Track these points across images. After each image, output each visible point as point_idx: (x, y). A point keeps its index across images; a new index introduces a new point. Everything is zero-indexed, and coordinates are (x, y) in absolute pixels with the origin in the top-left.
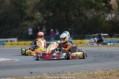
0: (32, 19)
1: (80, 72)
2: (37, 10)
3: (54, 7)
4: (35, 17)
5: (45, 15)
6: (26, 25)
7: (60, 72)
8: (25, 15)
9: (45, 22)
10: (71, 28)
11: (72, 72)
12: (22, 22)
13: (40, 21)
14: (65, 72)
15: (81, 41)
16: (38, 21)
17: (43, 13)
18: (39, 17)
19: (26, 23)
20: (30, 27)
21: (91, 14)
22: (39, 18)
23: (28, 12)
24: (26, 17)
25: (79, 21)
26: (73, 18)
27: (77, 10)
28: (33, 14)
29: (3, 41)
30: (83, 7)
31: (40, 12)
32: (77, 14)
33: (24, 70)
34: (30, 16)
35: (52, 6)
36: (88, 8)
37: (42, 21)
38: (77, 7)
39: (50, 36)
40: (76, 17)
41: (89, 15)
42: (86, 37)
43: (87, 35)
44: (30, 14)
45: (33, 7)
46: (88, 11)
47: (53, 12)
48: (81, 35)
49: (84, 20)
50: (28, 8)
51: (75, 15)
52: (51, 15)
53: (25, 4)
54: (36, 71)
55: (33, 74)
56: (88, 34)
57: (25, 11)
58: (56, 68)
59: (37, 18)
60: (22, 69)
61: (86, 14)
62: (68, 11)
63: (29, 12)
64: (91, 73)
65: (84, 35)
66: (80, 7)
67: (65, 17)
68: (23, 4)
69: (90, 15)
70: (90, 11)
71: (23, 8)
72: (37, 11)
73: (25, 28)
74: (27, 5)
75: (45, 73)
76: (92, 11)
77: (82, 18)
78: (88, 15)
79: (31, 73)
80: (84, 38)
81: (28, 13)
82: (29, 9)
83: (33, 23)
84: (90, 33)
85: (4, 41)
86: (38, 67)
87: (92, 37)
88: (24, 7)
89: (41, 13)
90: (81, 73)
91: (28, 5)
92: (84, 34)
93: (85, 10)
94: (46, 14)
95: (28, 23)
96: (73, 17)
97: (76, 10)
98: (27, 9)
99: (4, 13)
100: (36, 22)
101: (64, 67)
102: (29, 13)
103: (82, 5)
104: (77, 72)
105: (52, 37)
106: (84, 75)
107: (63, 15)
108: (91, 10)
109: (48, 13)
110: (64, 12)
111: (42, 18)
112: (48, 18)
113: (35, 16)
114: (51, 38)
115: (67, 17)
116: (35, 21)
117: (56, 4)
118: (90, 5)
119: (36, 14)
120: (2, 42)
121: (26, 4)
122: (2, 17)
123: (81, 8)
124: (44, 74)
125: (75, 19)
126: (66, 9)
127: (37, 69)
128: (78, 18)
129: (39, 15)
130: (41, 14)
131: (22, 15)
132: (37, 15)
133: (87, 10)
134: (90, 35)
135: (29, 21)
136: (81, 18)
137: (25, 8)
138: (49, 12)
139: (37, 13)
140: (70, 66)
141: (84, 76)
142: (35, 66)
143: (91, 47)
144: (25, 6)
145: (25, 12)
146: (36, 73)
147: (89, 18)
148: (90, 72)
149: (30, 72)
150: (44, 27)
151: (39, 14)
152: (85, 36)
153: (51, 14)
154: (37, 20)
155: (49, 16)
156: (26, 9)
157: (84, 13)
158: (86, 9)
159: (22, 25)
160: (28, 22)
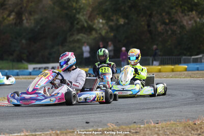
0: (89, 29)
1: (170, 120)
2: (99, 14)
3: (127, 9)
4: (94, 26)
5: (111, 23)
6: (78, 40)
7: (136, 121)
8: (77, 24)
9: (112, 34)
10: (157, 45)
11: (158, 121)
12: (72, 35)
13: (103, 33)
14: (145, 121)
15: (173, 67)
16: (100, 34)
17: (108, 19)
18: (101, 26)
19: (78, 37)
20: (85, 44)
21: (190, 20)
22: (100, 28)
23: (82, 17)
24: (79, 27)
25: (170, 32)
26: (160, 28)
27: (166, 15)
28: (91, 21)
29: (40, 68)
30: (177, 8)
31: (103, 18)
32: (167, 21)
33: (75, 118)
34: (86, 25)
35: (123, 8)
36: (185, 9)
37: (107, 33)
38: (167, 9)
39: (121, 59)
40: (164, 26)
41: (187, 23)
42: (182, 61)
43: (184, 57)
44: (86, 22)
45: (90, 9)
46: (185, 15)
47: (126, 17)
48: (173, 57)
49: (179, 32)
50: (82, 10)
51: (164, 23)
52: (122, 23)
53: (76, 3)
54: (96, 120)
55: (91, 124)
56: (185, 55)
57: (77, 16)
58: (129, 114)
59: (98, 28)
60: (72, 116)
61: (181, 22)
62: (151, 16)
63: (85, 17)
64: (190, 122)
65: (179, 57)
66: (172, 8)
67: (146, 27)
68: (74, 4)
69: (190, 23)
70: (189, 15)
71: (74, 11)
72: (98, 16)
73: (78, 45)
74: (80, 6)
75: (111, 122)
76: (192, 16)
77: (175, 27)
78: (185, 23)
79: (87, 123)
80: (178, 62)
81: (83, 20)
82: (85, 13)
83: (92, 37)
84: (188, 54)
85: (42, 68)
86: (99, 113)
87: (192, 60)
88: (76, 9)
89: (105, 20)
90: (172, 122)
91: (82, 6)
92: (179, 55)
93: (180, 14)
94: (112, 20)
95: (82, 37)
96: (160, 26)
97: (164, 14)
98: (81, 14)
99: (41, 20)
100: (96, 36)
101: (143, 112)
102: (85, 20)
103: (175, 4)
104: (165, 120)
105: (124, 61)
106: (178, 126)
107: (143, 23)
108: (190, 13)
109: (117, 20)
110: (144, 18)
111: (107, 28)
112: (116, 29)
113: (94, 24)
114: (122, 63)
115: (149, 26)
116: (94, 33)
117: (129, 4)
118: (189, 6)
119: (96, 21)
120: (38, 69)
121: (80, 4)
122: (39, 27)
123: (174, 10)
124: (109, 124)
125: (163, 29)
126: (148, 12)
127: (98, 115)
128: (168, 28)
129: (102, 23)
130: (104, 22)
131: (72, 24)
132: (99, 22)
133: (183, 14)
134: (189, 57)
135: (84, 33)
136: (172, 27)
137: (78, 10)
138: (118, 17)
139: (99, 19)
140: (154, 111)
141: (178, 128)
142: (94, 110)
143: (191, 77)
144: (78, 7)
145: (78, 18)
146: (95, 122)
147: (188, 28)
148: (189, 120)
149: (85, 121)
150: (110, 43)
151: (101, 21)
152: (180, 59)
153: (122, 21)
154: (99, 32)
155: (118, 24)
156: (79, 13)
157: (178, 19)
158: (183, 12)
159: (71, 39)
160: (82, 35)
